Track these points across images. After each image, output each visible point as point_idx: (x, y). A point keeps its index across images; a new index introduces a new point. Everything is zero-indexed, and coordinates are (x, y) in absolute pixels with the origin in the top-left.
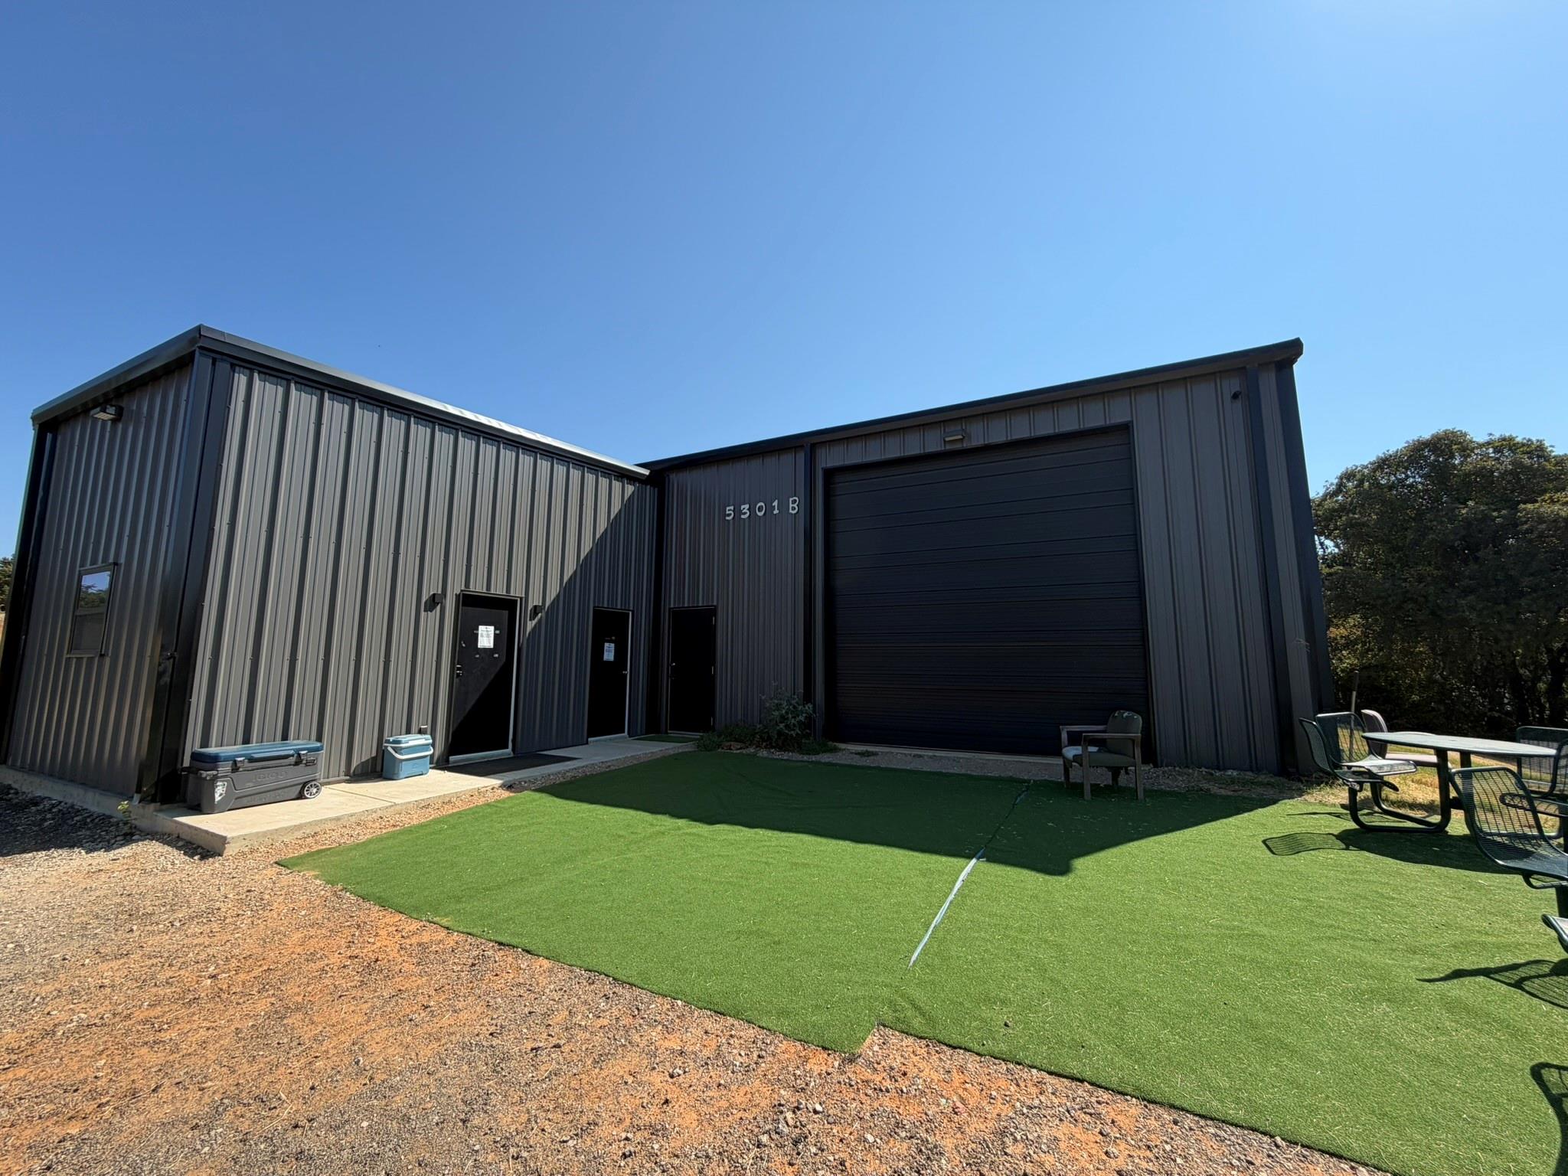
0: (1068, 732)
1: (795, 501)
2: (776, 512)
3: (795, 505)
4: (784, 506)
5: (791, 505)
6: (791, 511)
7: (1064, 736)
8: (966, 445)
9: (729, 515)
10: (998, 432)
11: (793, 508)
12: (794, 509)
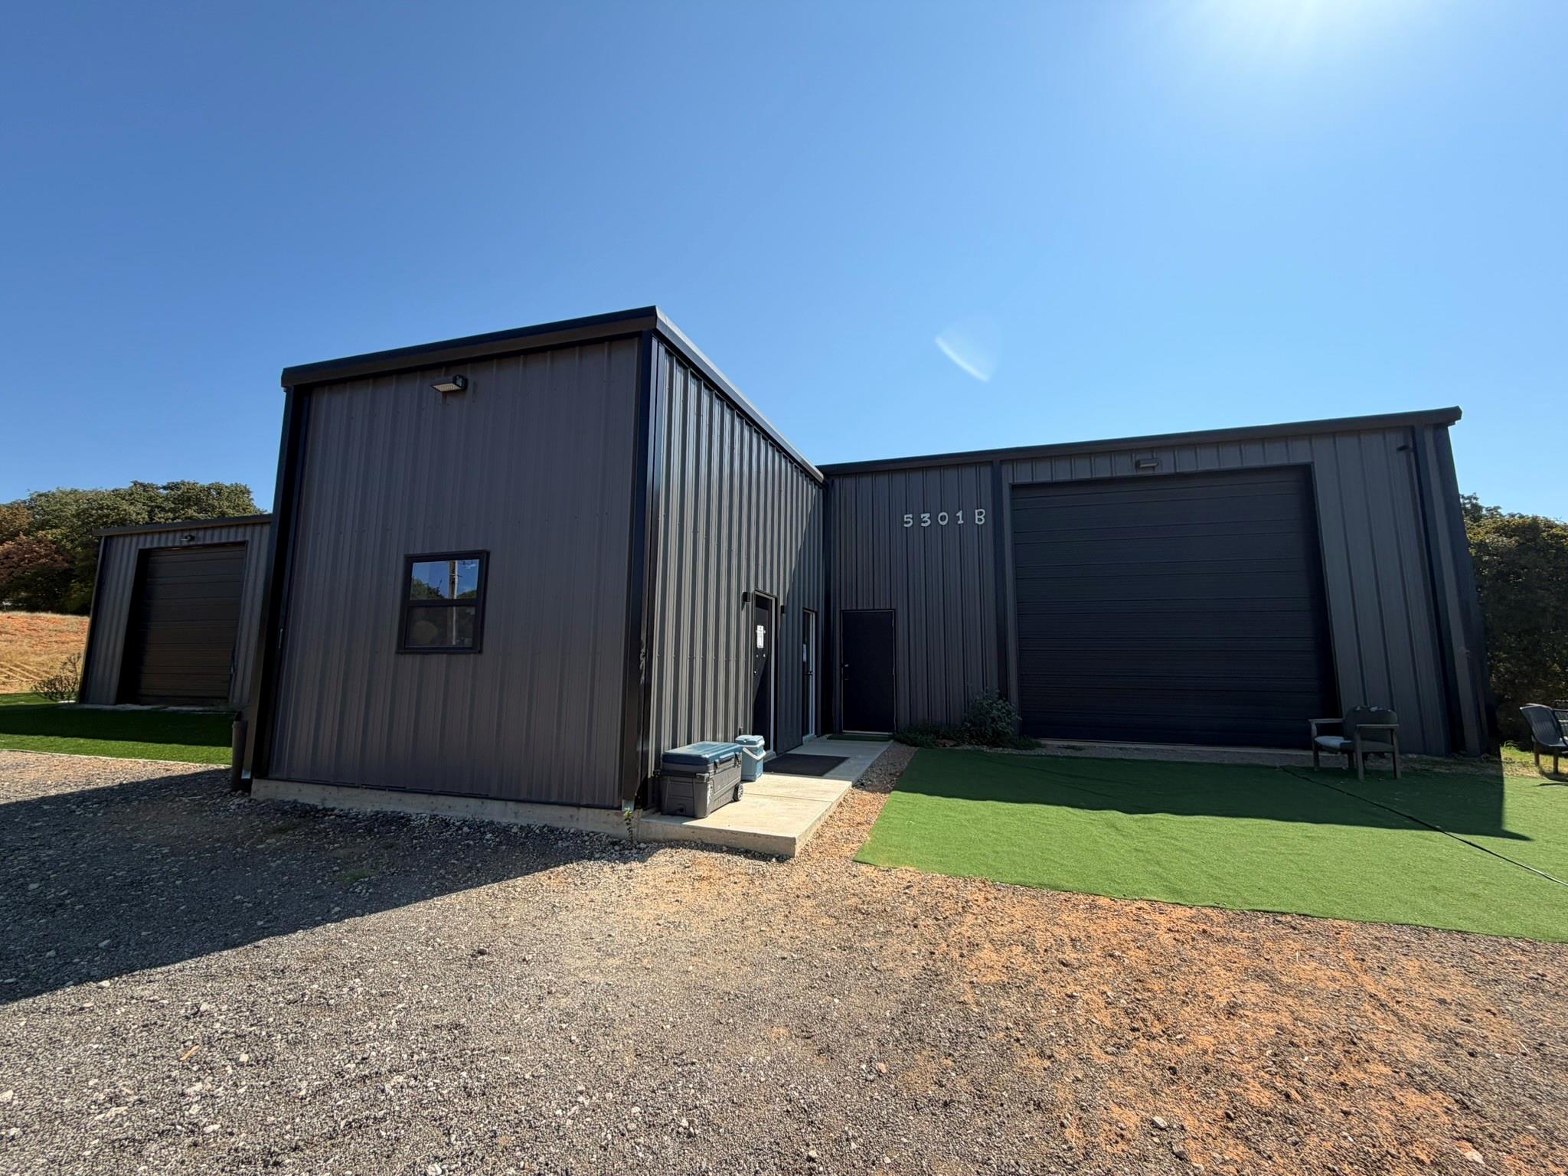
0: (1316, 724)
1: (981, 513)
2: (961, 522)
3: (982, 517)
4: (969, 517)
5: (977, 517)
6: (977, 522)
7: (1314, 728)
8: (1158, 472)
9: (907, 523)
10: (1188, 463)
11: (980, 518)
12: (980, 520)
